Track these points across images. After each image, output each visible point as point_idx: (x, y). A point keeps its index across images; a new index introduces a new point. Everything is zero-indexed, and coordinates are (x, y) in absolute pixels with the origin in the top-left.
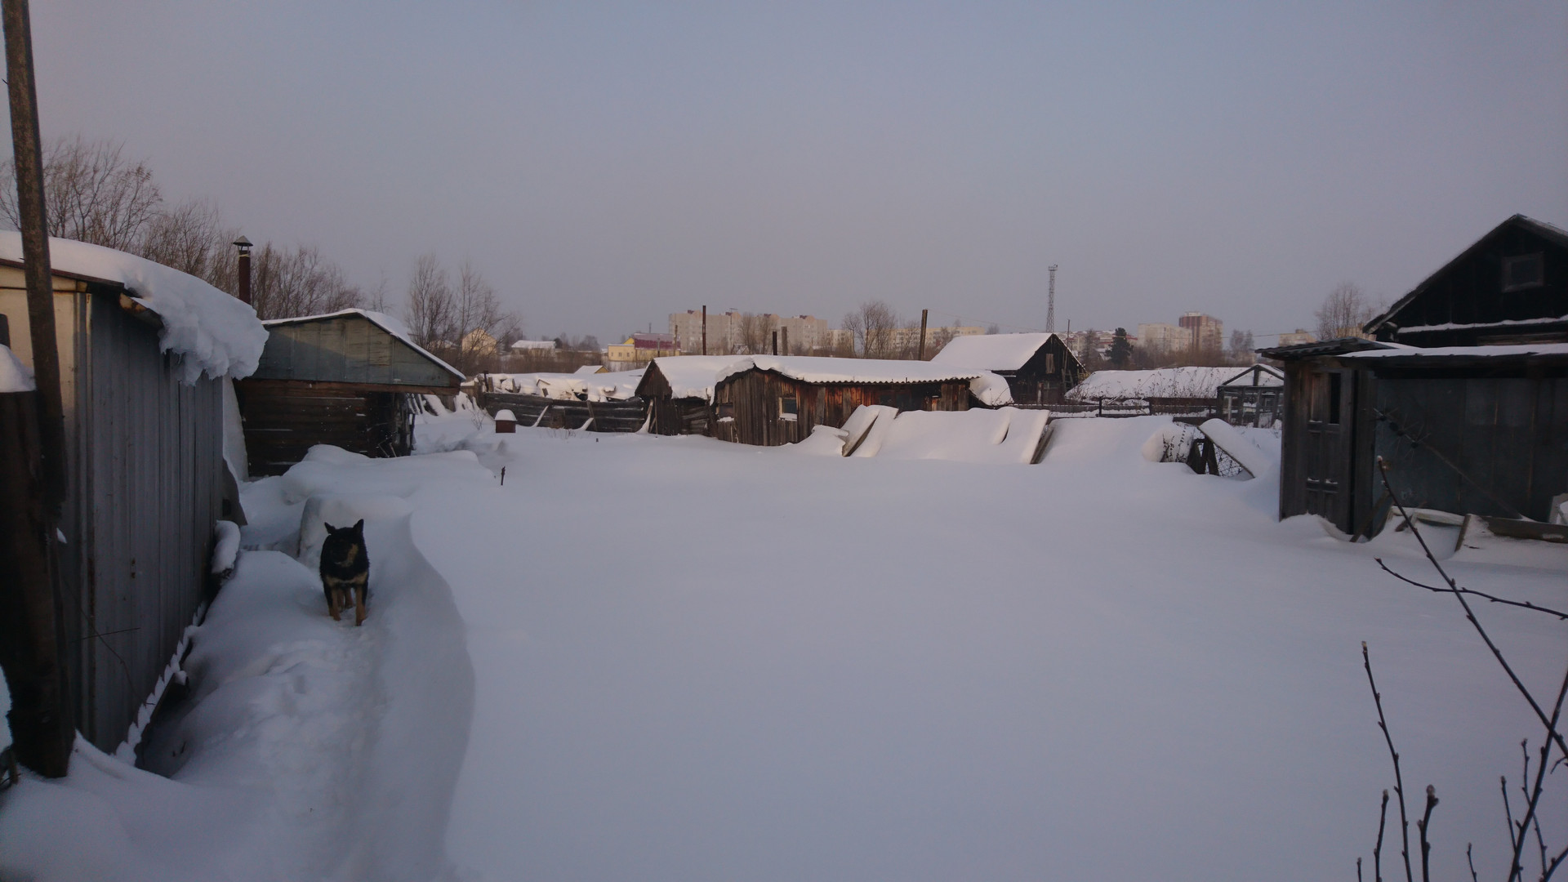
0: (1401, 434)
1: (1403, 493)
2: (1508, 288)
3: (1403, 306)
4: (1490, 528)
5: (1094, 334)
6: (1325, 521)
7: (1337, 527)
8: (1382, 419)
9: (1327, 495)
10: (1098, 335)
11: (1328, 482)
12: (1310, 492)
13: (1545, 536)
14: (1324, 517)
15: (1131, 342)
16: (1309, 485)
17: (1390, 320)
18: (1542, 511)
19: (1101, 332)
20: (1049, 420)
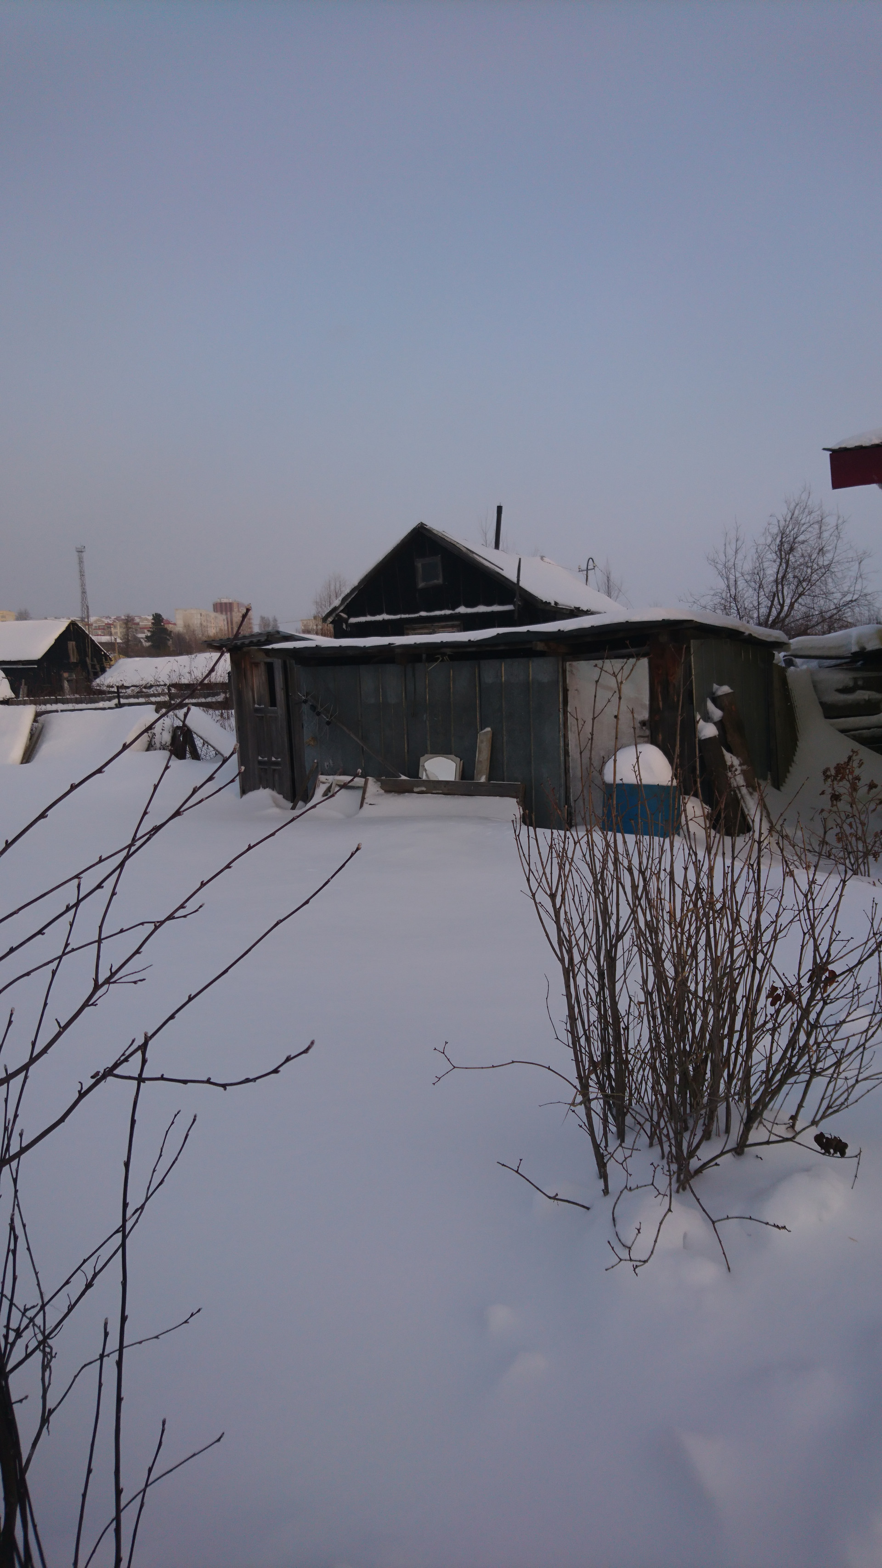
0: (318, 714)
1: (326, 764)
2: (421, 585)
3: (350, 599)
4: (382, 787)
5: (133, 620)
6: (275, 793)
7: (284, 797)
8: (305, 702)
9: (274, 770)
10: (137, 620)
11: (273, 759)
12: (262, 769)
13: (416, 790)
14: (273, 790)
15: (170, 627)
16: (260, 763)
17: (342, 611)
18: (414, 770)
19: (140, 618)
20: (38, 715)
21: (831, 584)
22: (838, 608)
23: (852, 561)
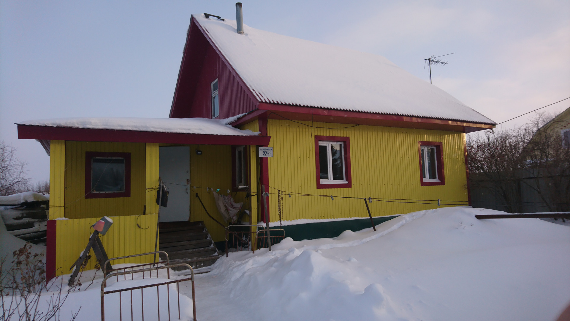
21: (8, 174)
22: (12, 185)
23: (18, 166)
